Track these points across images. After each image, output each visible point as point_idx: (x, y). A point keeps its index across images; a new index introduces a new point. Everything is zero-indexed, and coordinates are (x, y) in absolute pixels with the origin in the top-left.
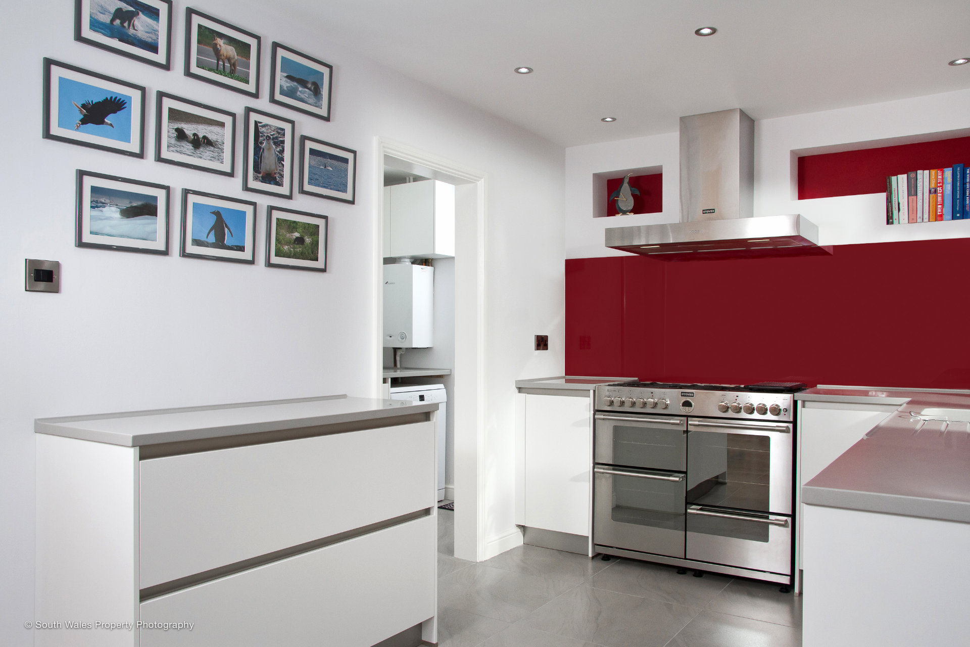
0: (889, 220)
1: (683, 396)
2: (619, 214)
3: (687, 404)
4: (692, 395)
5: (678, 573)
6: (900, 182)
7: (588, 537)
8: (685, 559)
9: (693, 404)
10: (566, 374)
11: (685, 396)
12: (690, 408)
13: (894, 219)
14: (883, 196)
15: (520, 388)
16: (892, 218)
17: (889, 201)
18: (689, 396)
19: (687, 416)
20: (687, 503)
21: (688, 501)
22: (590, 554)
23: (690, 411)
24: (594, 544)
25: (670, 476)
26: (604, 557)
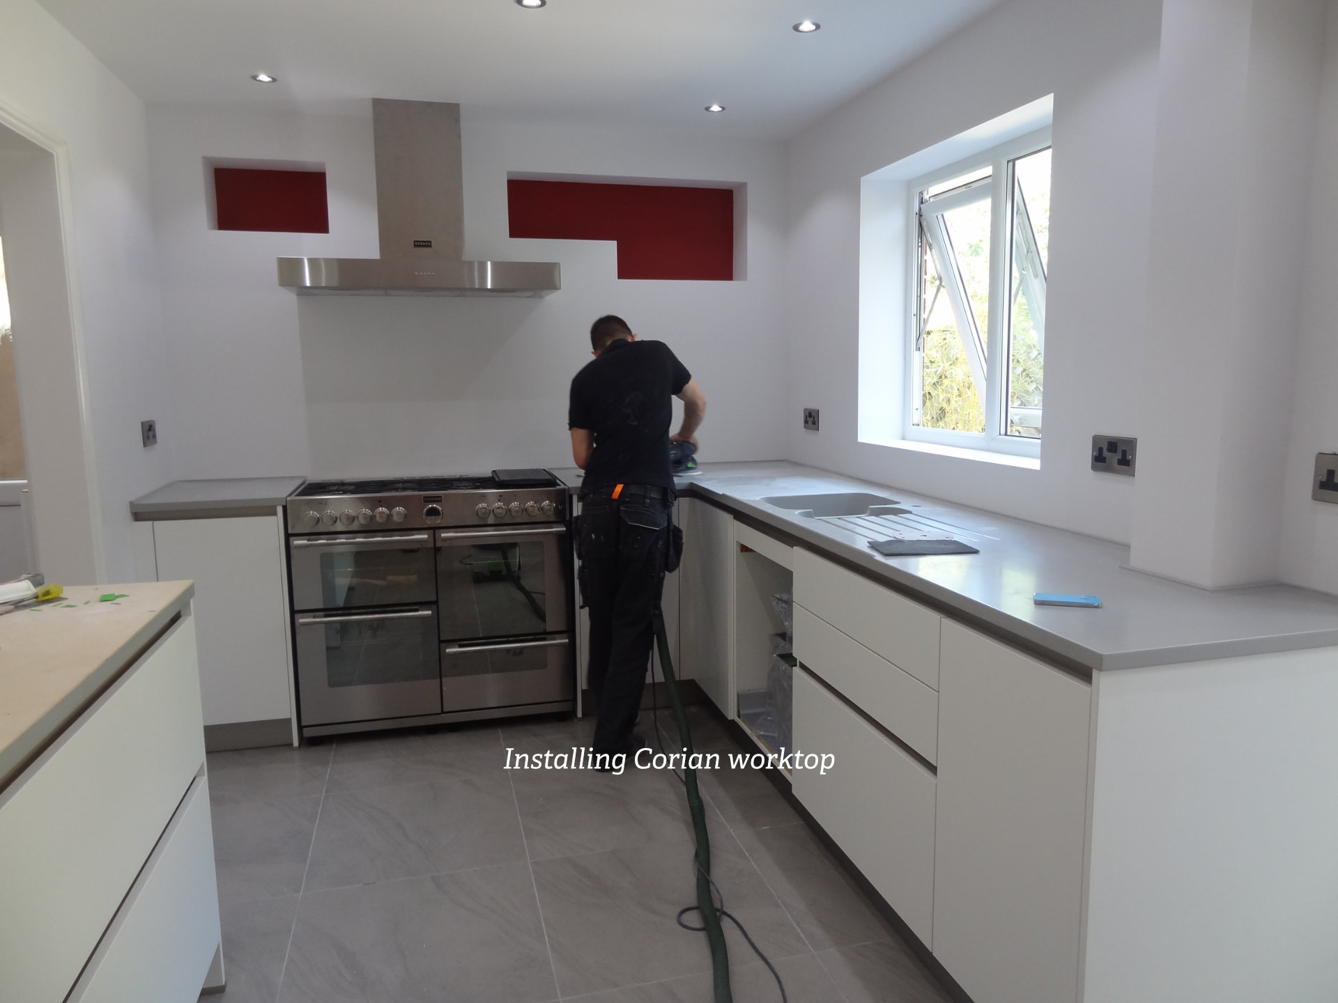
1: (425, 501)
3: (433, 512)
4: (440, 500)
5: (429, 733)
7: (290, 719)
8: (443, 712)
9: (441, 511)
11: (428, 501)
12: (437, 516)
15: (136, 514)
18: (435, 502)
19: (434, 529)
20: (441, 642)
21: (442, 639)
22: (296, 743)
23: (438, 521)
24: (300, 727)
25: (417, 610)
26: (310, 742)
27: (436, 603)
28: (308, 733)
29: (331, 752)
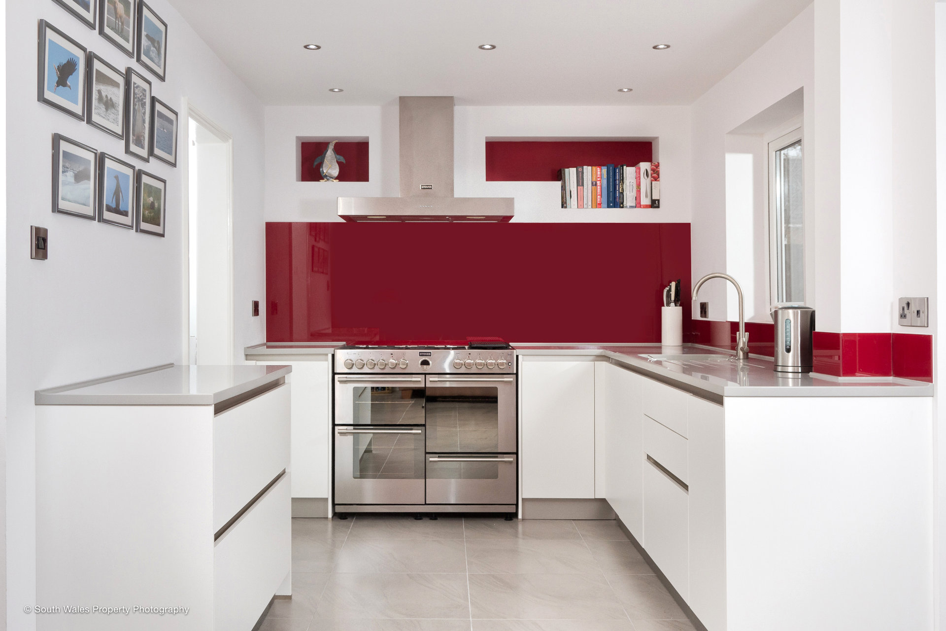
0: (564, 205)
1: (422, 355)
2: (323, 179)
3: (425, 363)
4: (429, 355)
5: (416, 519)
6: (571, 173)
7: (328, 498)
8: (426, 504)
9: (430, 362)
10: (268, 341)
11: (423, 355)
12: (428, 366)
13: (567, 204)
14: (559, 184)
15: (247, 355)
16: (566, 203)
17: (563, 188)
18: (427, 356)
19: (425, 374)
20: (426, 453)
21: (427, 451)
22: (330, 515)
23: (426, 369)
24: (334, 504)
25: (412, 429)
26: (340, 516)
27: (424, 425)
28: (339, 509)
29: (351, 523)
